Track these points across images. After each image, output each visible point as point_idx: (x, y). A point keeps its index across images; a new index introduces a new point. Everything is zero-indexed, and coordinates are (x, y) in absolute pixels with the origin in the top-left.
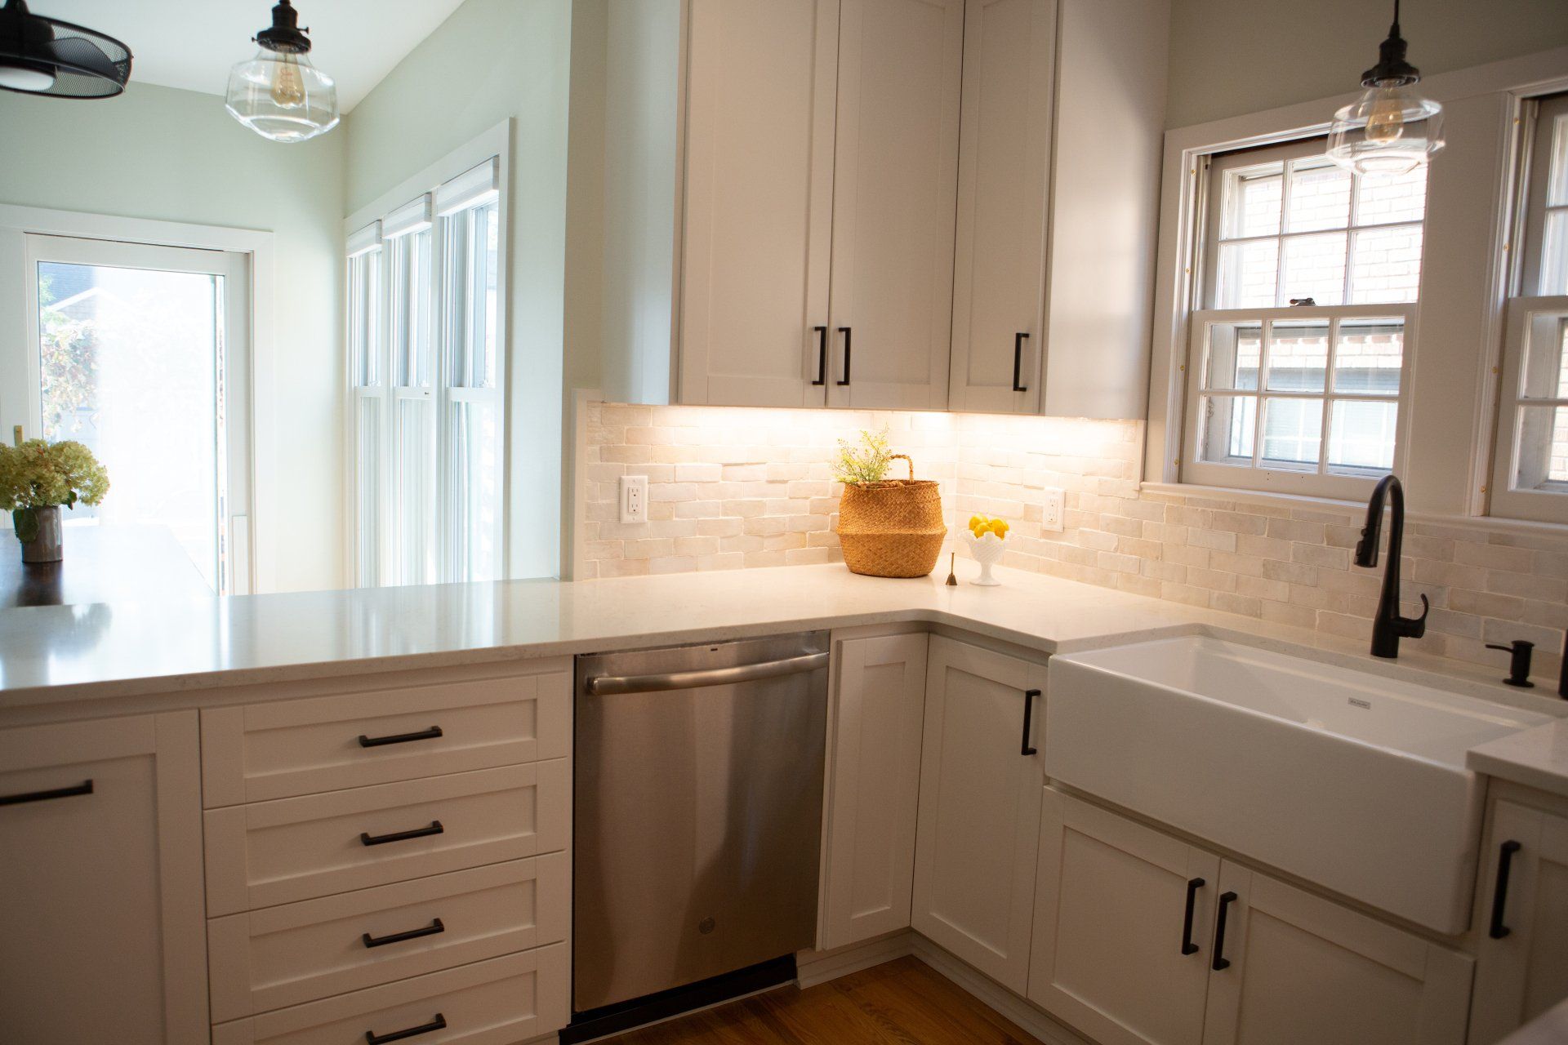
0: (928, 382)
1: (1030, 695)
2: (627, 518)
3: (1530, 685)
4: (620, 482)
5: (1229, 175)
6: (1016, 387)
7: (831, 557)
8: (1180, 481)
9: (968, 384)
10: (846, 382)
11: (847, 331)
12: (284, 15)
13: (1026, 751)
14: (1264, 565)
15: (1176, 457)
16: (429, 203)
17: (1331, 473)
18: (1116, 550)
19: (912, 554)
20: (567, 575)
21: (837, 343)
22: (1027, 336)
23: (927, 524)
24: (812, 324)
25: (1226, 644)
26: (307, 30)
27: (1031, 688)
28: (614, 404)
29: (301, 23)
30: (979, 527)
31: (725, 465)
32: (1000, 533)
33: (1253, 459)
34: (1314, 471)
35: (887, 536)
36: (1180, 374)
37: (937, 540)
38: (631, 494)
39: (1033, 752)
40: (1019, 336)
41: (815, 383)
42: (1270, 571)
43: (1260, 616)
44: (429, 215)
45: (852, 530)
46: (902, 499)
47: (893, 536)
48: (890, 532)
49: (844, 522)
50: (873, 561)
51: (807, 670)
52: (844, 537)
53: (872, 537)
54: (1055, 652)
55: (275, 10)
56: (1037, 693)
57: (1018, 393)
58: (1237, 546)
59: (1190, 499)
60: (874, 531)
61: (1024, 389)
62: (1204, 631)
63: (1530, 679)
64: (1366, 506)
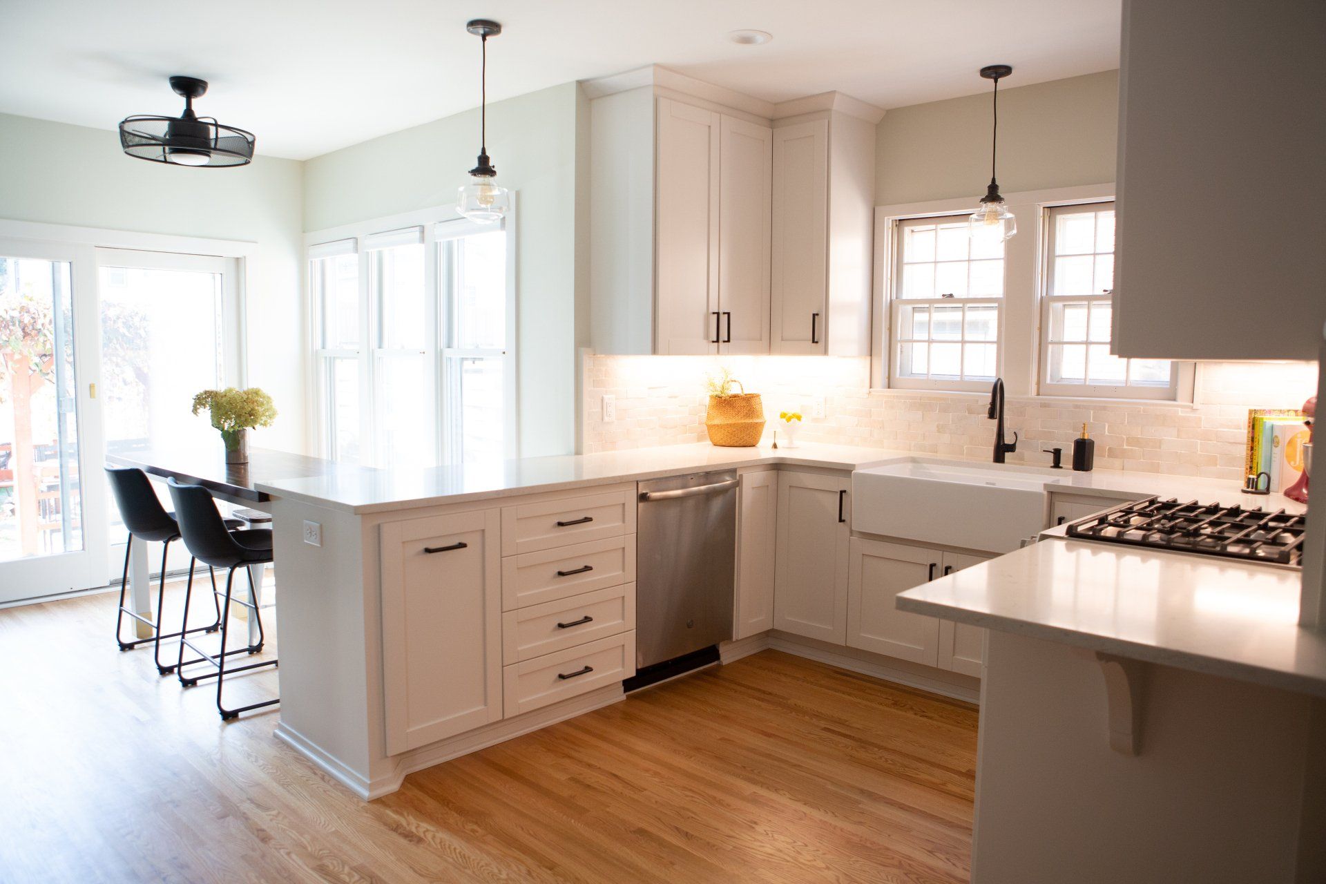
0: (761, 340)
1: (842, 492)
2: (606, 419)
3: (1061, 468)
4: (602, 400)
5: (907, 230)
6: (814, 342)
7: (700, 438)
8: (889, 387)
9: (782, 340)
10: (729, 341)
11: (729, 314)
12: (484, 159)
13: (841, 520)
14: (937, 427)
15: (887, 375)
16: (422, 232)
17: (966, 379)
18: (857, 425)
19: (751, 433)
20: (578, 452)
21: (724, 319)
22: (817, 315)
23: (758, 417)
24: (711, 310)
25: (925, 465)
26: (493, 167)
27: (843, 489)
28: (599, 356)
29: (491, 164)
30: (787, 417)
31: (649, 388)
32: (799, 418)
33: (928, 374)
34: (958, 379)
35: (738, 424)
36: (888, 332)
37: (761, 425)
38: (608, 406)
39: (844, 521)
40: (814, 315)
41: (713, 342)
42: (940, 429)
43: (937, 452)
44: (422, 240)
45: (716, 422)
46: (744, 403)
47: (742, 423)
48: (740, 422)
49: (709, 417)
50: (730, 438)
51: (724, 491)
52: (710, 427)
53: (731, 425)
54: (854, 469)
55: (480, 158)
56: (845, 491)
57: (814, 344)
58: (923, 418)
59: (897, 396)
60: (730, 422)
61: (817, 342)
62: (914, 460)
63: (1060, 465)
64: (990, 394)
